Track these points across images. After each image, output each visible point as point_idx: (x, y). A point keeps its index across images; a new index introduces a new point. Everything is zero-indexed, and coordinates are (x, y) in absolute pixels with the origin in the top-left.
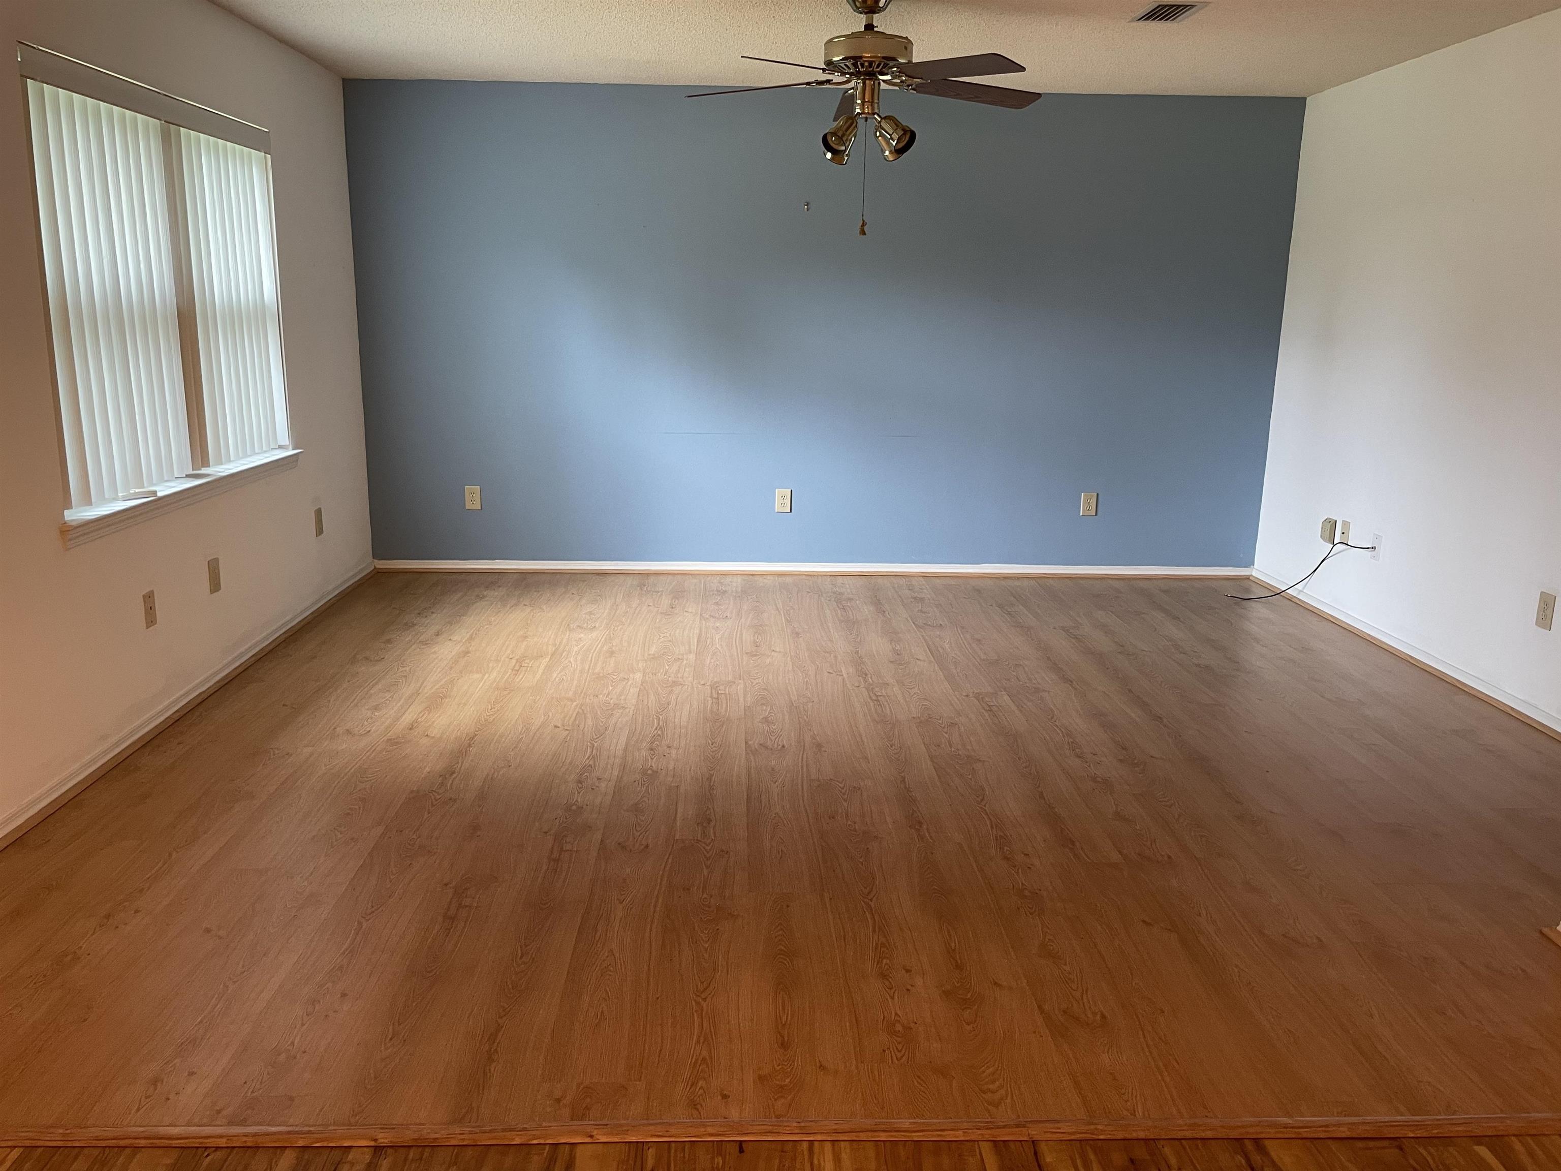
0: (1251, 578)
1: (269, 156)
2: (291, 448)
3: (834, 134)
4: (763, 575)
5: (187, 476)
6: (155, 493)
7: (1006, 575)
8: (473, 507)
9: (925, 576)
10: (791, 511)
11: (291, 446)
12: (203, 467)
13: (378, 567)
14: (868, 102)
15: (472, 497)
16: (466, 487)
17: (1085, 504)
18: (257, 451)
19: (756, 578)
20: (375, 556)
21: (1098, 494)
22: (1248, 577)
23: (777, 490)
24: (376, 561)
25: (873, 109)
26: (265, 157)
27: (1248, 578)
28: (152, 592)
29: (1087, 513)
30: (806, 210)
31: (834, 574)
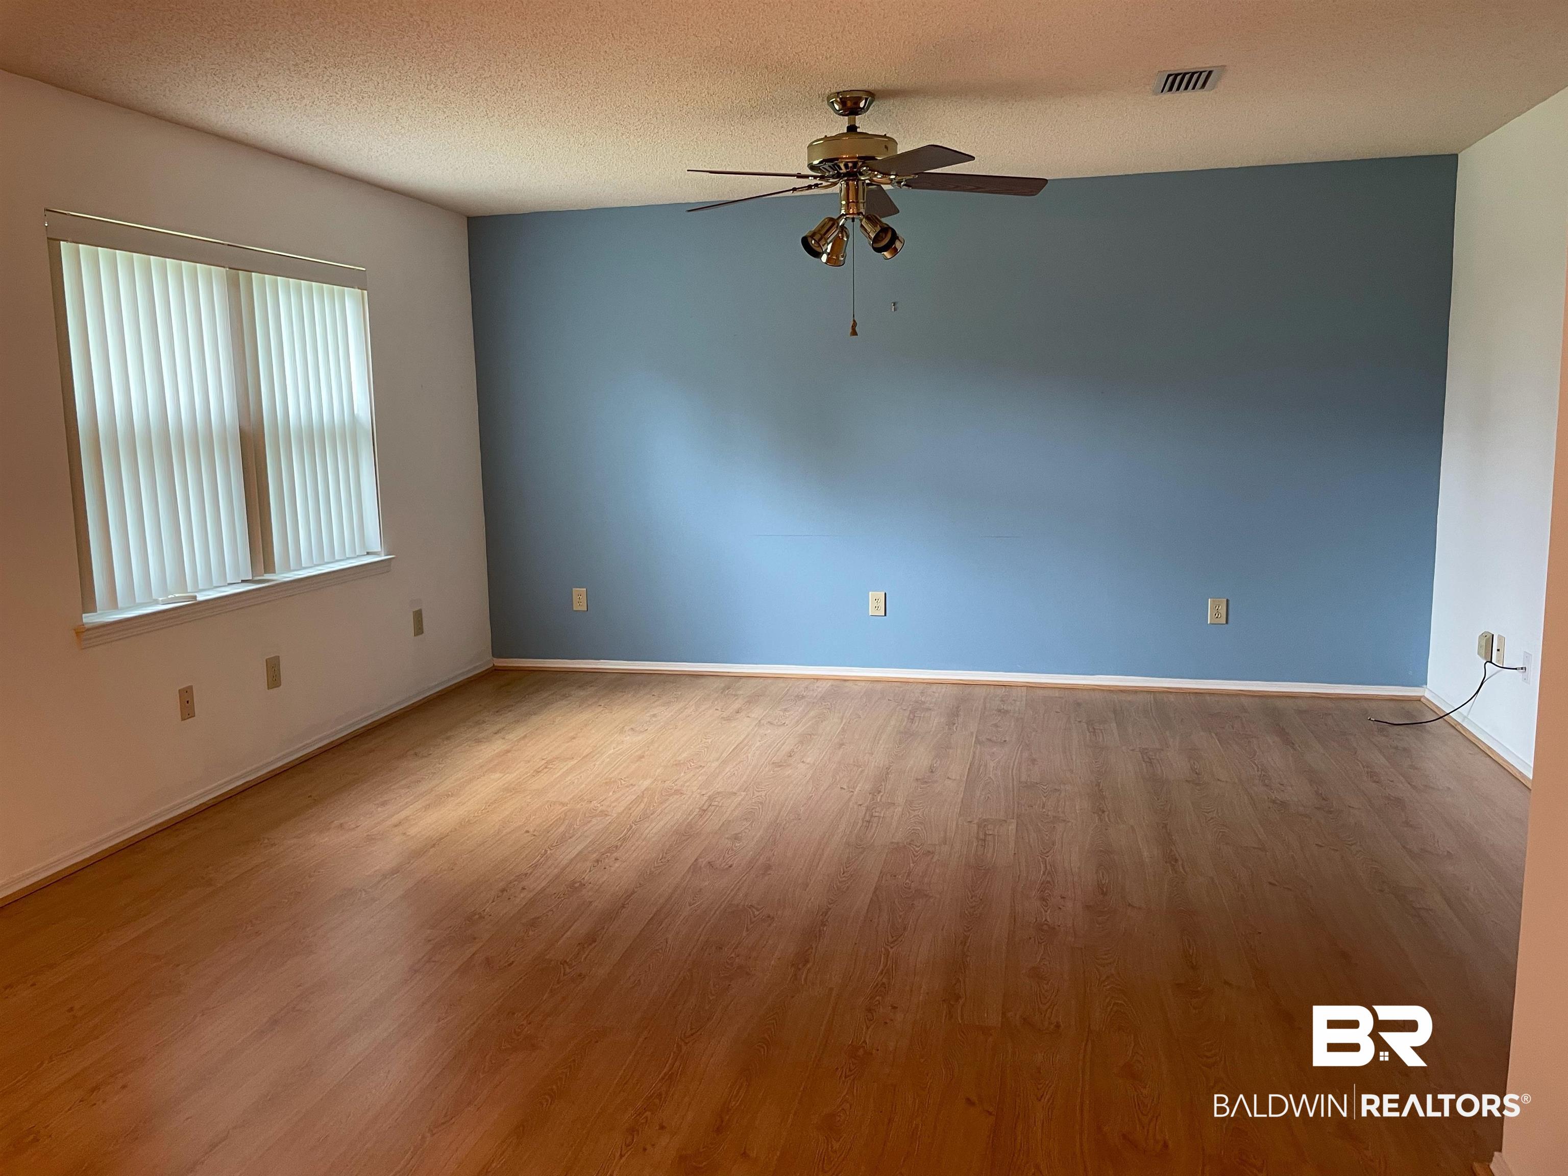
0: (1422, 699)
1: (365, 292)
2: (383, 555)
3: (813, 235)
4: (855, 681)
5: (243, 581)
6: (195, 597)
7: (1122, 688)
8: (580, 609)
9: (1030, 687)
10: (885, 615)
11: (383, 552)
12: (265, 573)
13: (496, 664)
14: (853, 202)
15: (579, 599)
16: (574, 589)
17: (1213, 611)
18: (337, 558)
19: (847, 684)
20: (495, 655)
21: (1227, 601)
22: (1418, 698)
23: (870, 593)
24: (495, 659)
25: (858, 209)
26: (363, 295)
27: (1418, 700)
28: (191, 688)
29: (1217, 621)
30: (893, 310)
31: (929, 681)
